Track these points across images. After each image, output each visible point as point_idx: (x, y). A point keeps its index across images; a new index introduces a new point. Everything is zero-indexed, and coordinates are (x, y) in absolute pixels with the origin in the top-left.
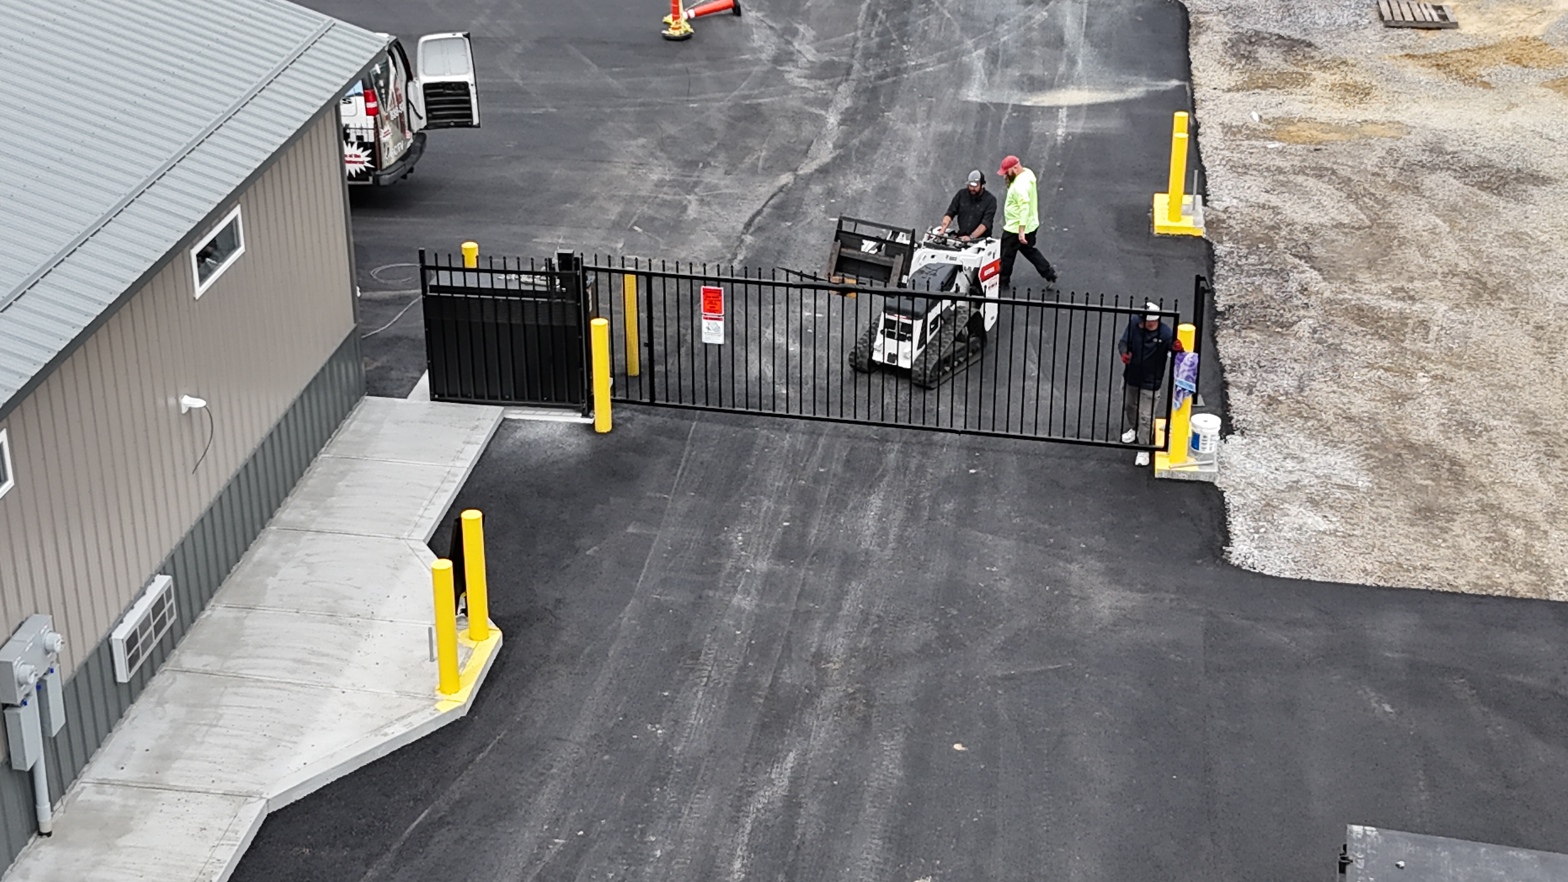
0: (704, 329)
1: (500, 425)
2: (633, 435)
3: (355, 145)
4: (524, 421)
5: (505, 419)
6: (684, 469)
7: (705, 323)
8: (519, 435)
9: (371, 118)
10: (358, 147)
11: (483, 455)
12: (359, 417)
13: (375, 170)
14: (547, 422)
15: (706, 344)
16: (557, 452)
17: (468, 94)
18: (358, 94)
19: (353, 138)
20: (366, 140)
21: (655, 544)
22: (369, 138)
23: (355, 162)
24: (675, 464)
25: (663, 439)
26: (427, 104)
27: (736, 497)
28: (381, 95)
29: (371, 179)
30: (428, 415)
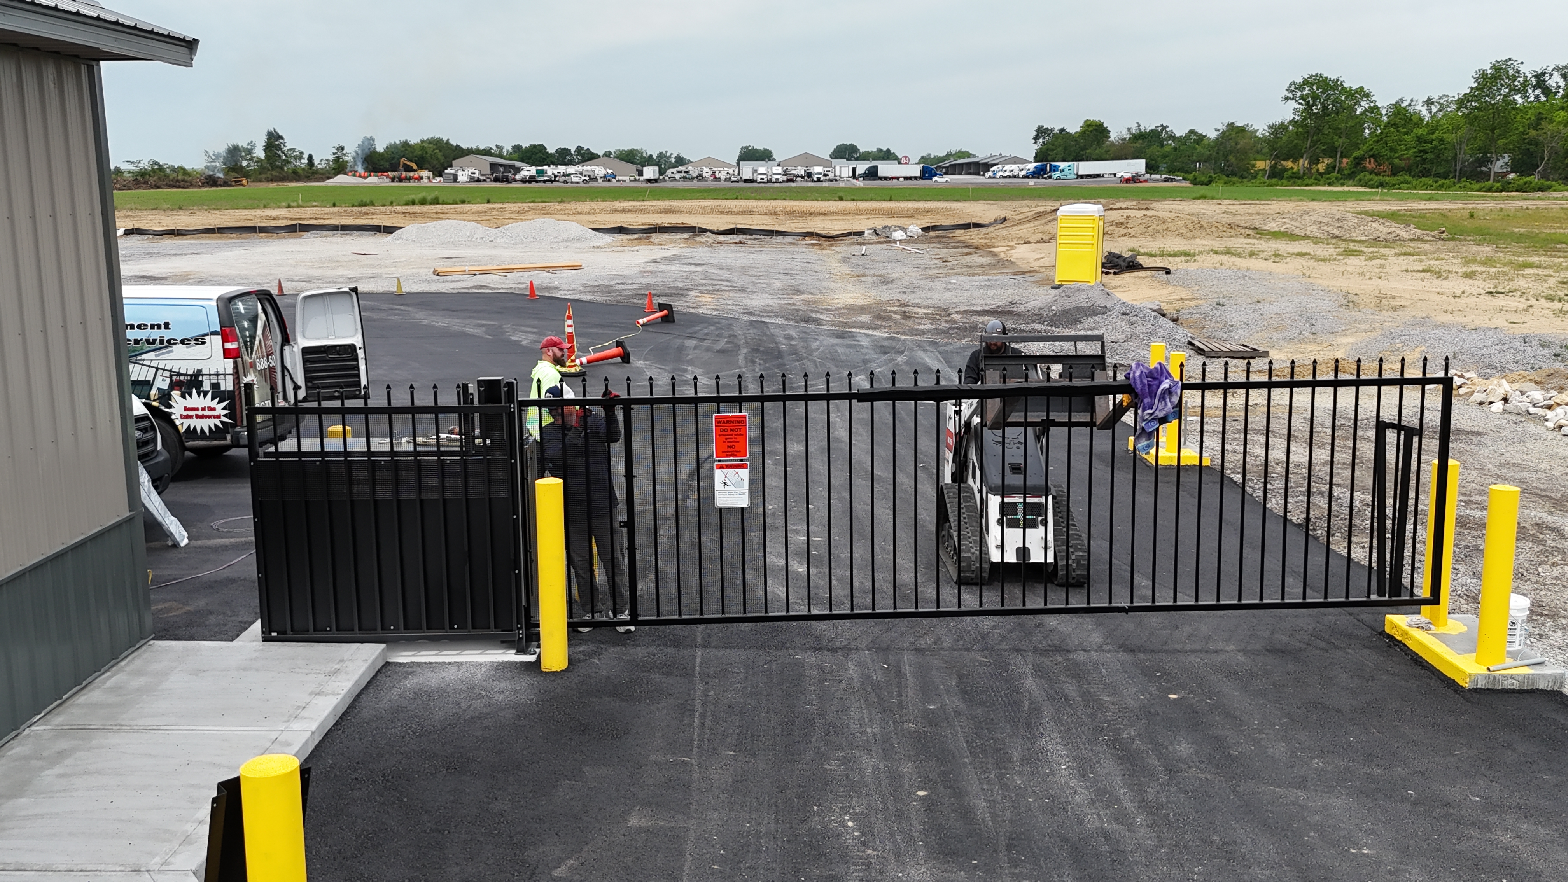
0: (718, 486)
1: (379, 671)
2: (605, 673)
3: (209, 395)
4: (419, 664)
5: (388, 664)
6: (703, 716)
7: (719, 475)
8: (411, 683)
9: (230, 362)
10: (213, 399)
11: (345, 714)
12: (128, 669)
13: (234, 426)
14: (459, 665)
15: (721, 509)
16: (478, 704)
17: (356, 359)
18: (214, 333)
19: (206, 386)
20: (223, 388)
21: (690, 846)
22: (227, 385)
23: (209, 417)
24: (685, 709)
25: (656, 677)
26: (306, 371)
27: (808, 756)
28: (244, 337)
29: (229, 437)
30: (256, 659)
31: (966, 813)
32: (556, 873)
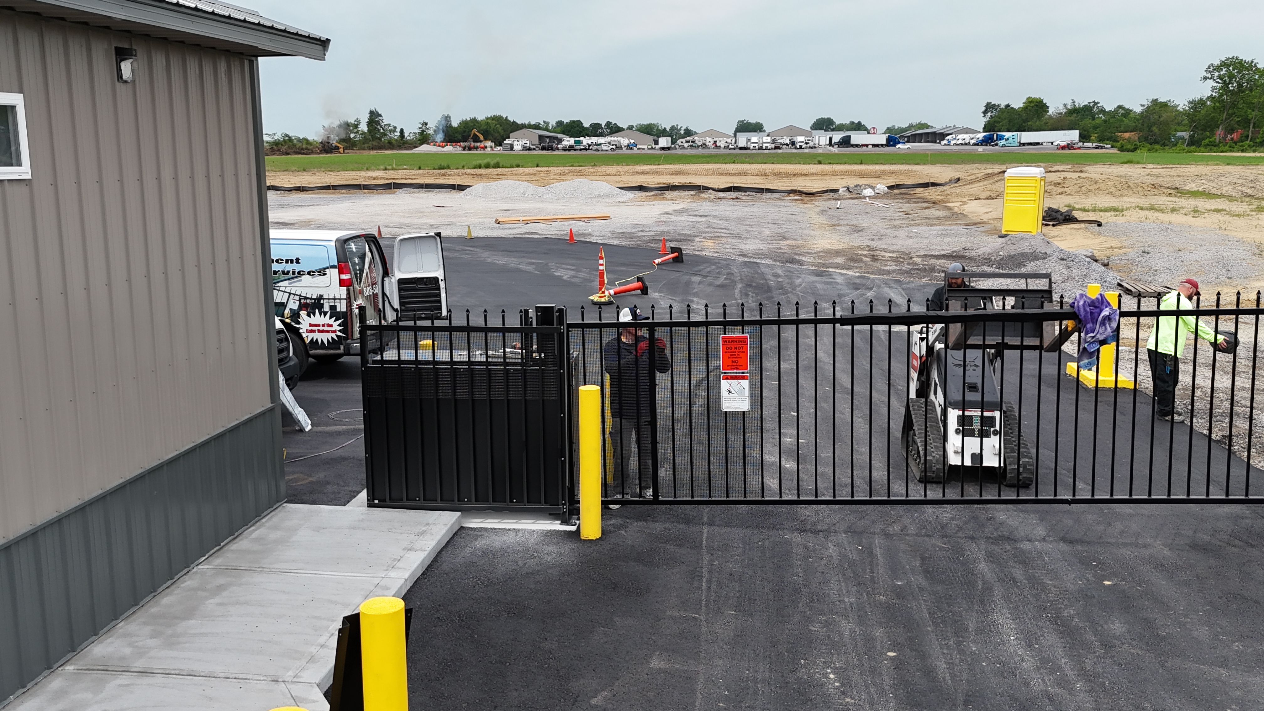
0: (724, 393)
1: (456, 534)
2: (630, 543)
3: (328, 315)
4: (486, 529)
5: (462, 528)
6: (709, 581)
7: (725, 384)
8: (480, 544)
9: (344, 290)
10: (331, 318)
11: (429, 566)
12: (267, 524)
13: (346, 339)
14: (516, 531)
15: (726, 412)
16: (531, 562)
17: (439, 289)
18: (333, 267)
19: (326, 308)
20: (338, 310)
21: (700, 686)
22: (342, 307)
23: (328, 332)
24: (694, 575)
25: (671, 548)
26: (401, 297)
27: (796, 618)
28: (355, 270)
29: (342, 347)
30: (362, 520)
31: (929, 672)
32: (594, 702)
